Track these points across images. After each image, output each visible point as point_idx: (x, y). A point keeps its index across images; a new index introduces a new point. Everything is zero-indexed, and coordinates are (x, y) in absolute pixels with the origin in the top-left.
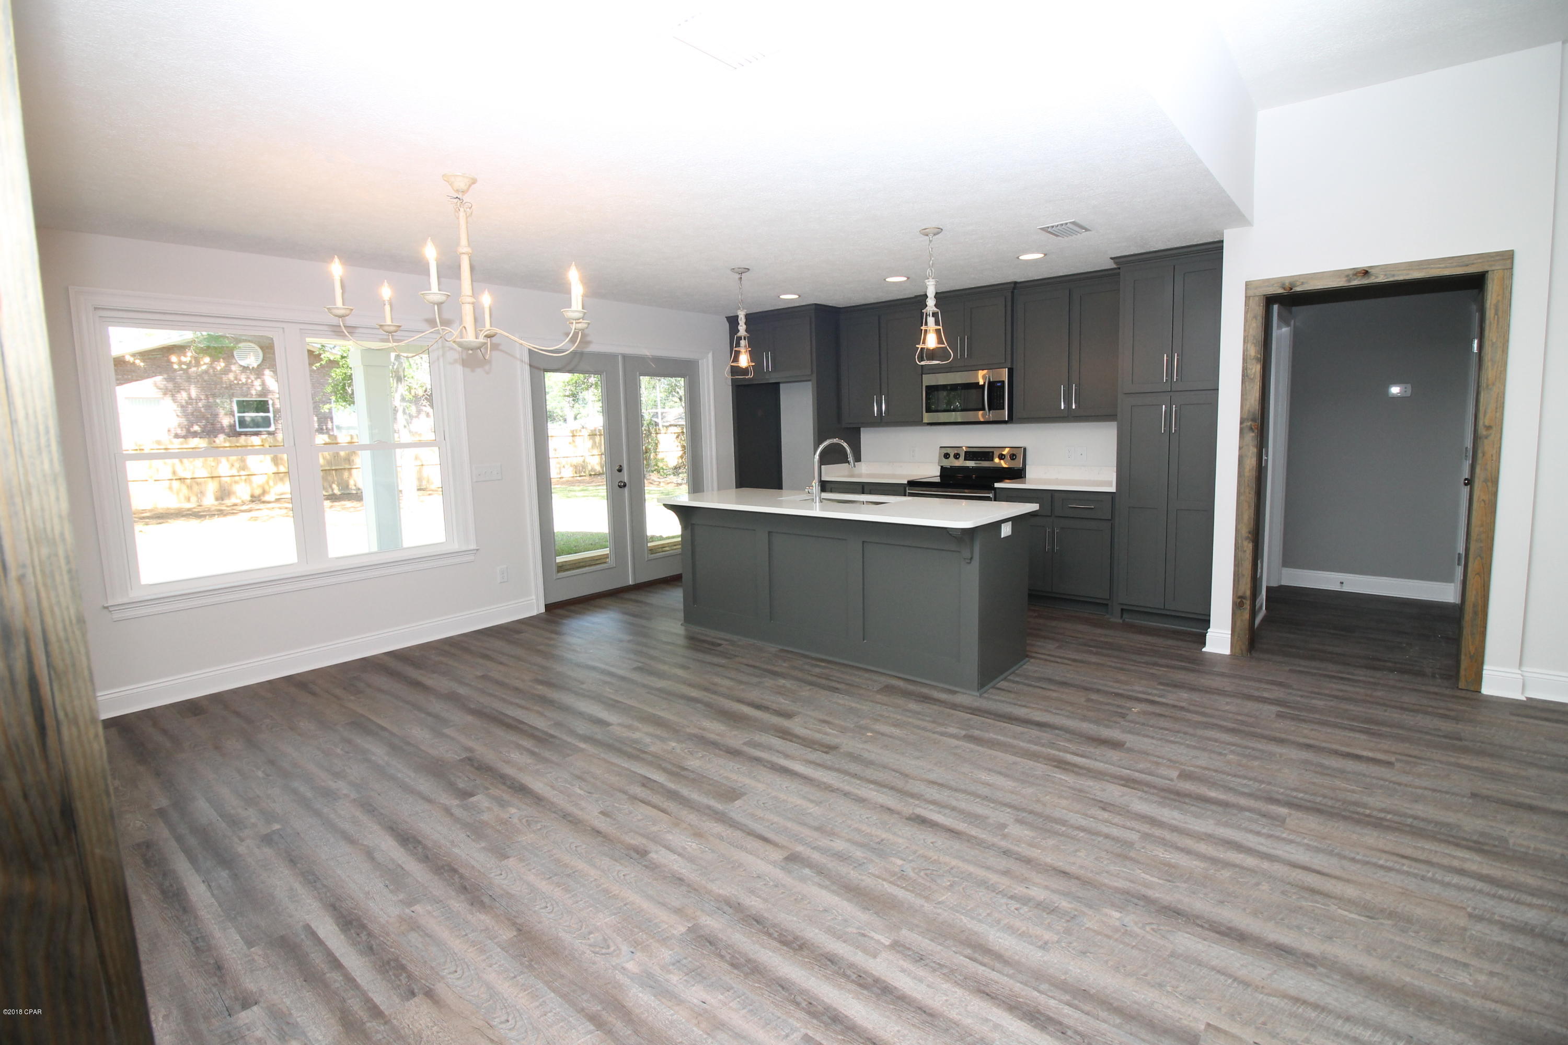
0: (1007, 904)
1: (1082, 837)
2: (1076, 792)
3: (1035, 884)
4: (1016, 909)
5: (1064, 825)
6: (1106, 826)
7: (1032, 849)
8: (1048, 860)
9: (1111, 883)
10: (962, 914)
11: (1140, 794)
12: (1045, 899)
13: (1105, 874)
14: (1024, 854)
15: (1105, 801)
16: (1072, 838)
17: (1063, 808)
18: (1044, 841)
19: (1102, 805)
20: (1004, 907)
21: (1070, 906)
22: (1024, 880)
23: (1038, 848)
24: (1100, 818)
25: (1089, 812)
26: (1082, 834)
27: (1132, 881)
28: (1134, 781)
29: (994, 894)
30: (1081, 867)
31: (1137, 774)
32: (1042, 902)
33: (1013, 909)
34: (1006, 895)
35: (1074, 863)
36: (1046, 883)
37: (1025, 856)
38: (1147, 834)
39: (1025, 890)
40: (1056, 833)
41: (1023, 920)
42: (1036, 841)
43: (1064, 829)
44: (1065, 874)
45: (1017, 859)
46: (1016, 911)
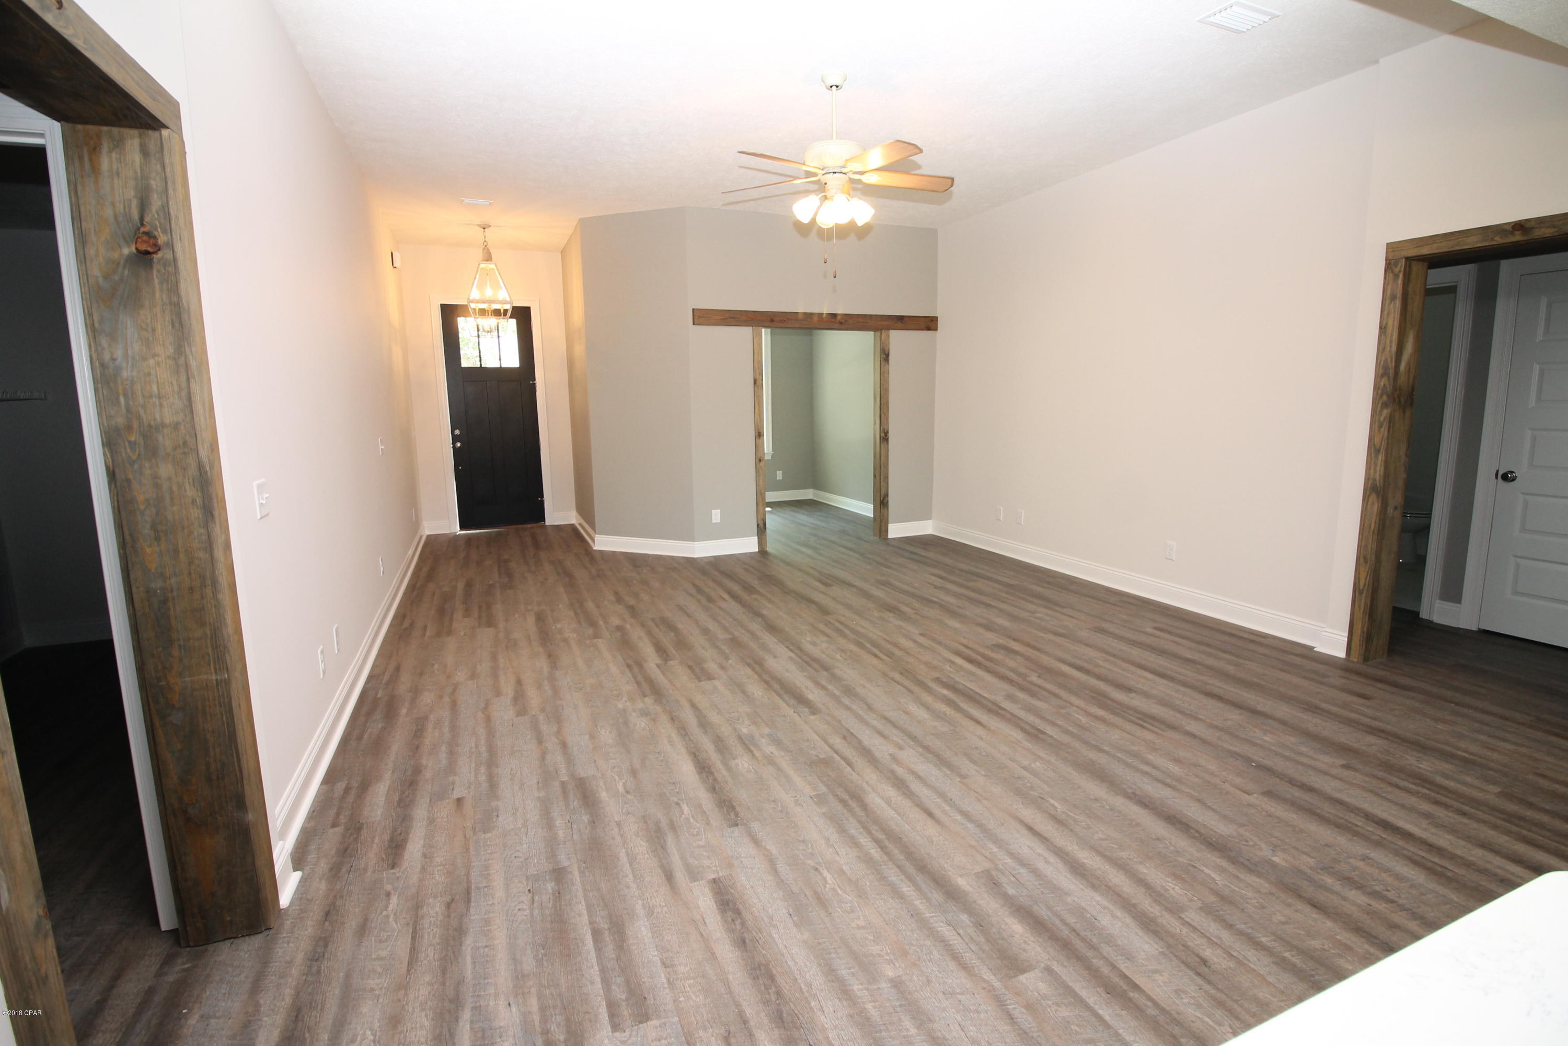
0: (1399, 897)
1: (1264, 936)
2: (1229, 1003)
3: (1359, 906)
4: (1388, 890)
5: (1284, 959)
6: (1220, 938)
7: (1349, 943)
8: (1329, 924)
9: (1262, 882)
10: (1457, 903)
11: (1123, 966)
12: (1351, 890)
13: (1263, 890)
14: (1363, 940)
15: (1191, 973)
16: (1281, 939)
17: (1269, 983)
18: (1326, 947)
19: (1203, 969)
20: (1402, 896)
21: (1324, 878)
22: (1372, 913)
23: (1340, 941)
24: (1219, 952)
25: (1232, 964)
26: (1263, 939)
27: (1237, 877)
28: (1110, 990)
29: (1414, 910)
30: (1289, 905)
31: (1092, 1000)
32: (1356, 888)
33: (1393, 892)
34: (1398, 905)
35: (1296, 911)
36: (1343, 903)
37: (1363, 937)
38: (1171, 911)
39: (1372, 903)
40: (1301, 951)
41: (1383, 881)
42: (1337, 951)
43: (1287, 954)
44: (1315, 905)
45: (1375, 937)
46: (1389, 889)
